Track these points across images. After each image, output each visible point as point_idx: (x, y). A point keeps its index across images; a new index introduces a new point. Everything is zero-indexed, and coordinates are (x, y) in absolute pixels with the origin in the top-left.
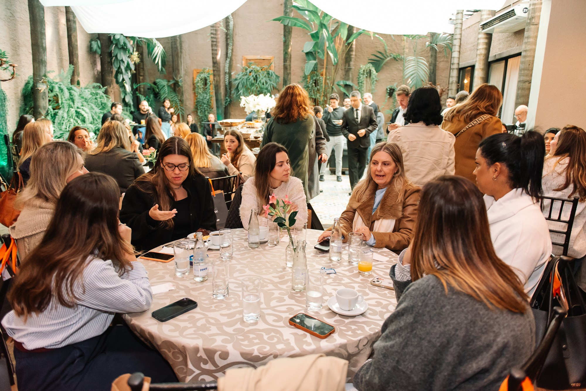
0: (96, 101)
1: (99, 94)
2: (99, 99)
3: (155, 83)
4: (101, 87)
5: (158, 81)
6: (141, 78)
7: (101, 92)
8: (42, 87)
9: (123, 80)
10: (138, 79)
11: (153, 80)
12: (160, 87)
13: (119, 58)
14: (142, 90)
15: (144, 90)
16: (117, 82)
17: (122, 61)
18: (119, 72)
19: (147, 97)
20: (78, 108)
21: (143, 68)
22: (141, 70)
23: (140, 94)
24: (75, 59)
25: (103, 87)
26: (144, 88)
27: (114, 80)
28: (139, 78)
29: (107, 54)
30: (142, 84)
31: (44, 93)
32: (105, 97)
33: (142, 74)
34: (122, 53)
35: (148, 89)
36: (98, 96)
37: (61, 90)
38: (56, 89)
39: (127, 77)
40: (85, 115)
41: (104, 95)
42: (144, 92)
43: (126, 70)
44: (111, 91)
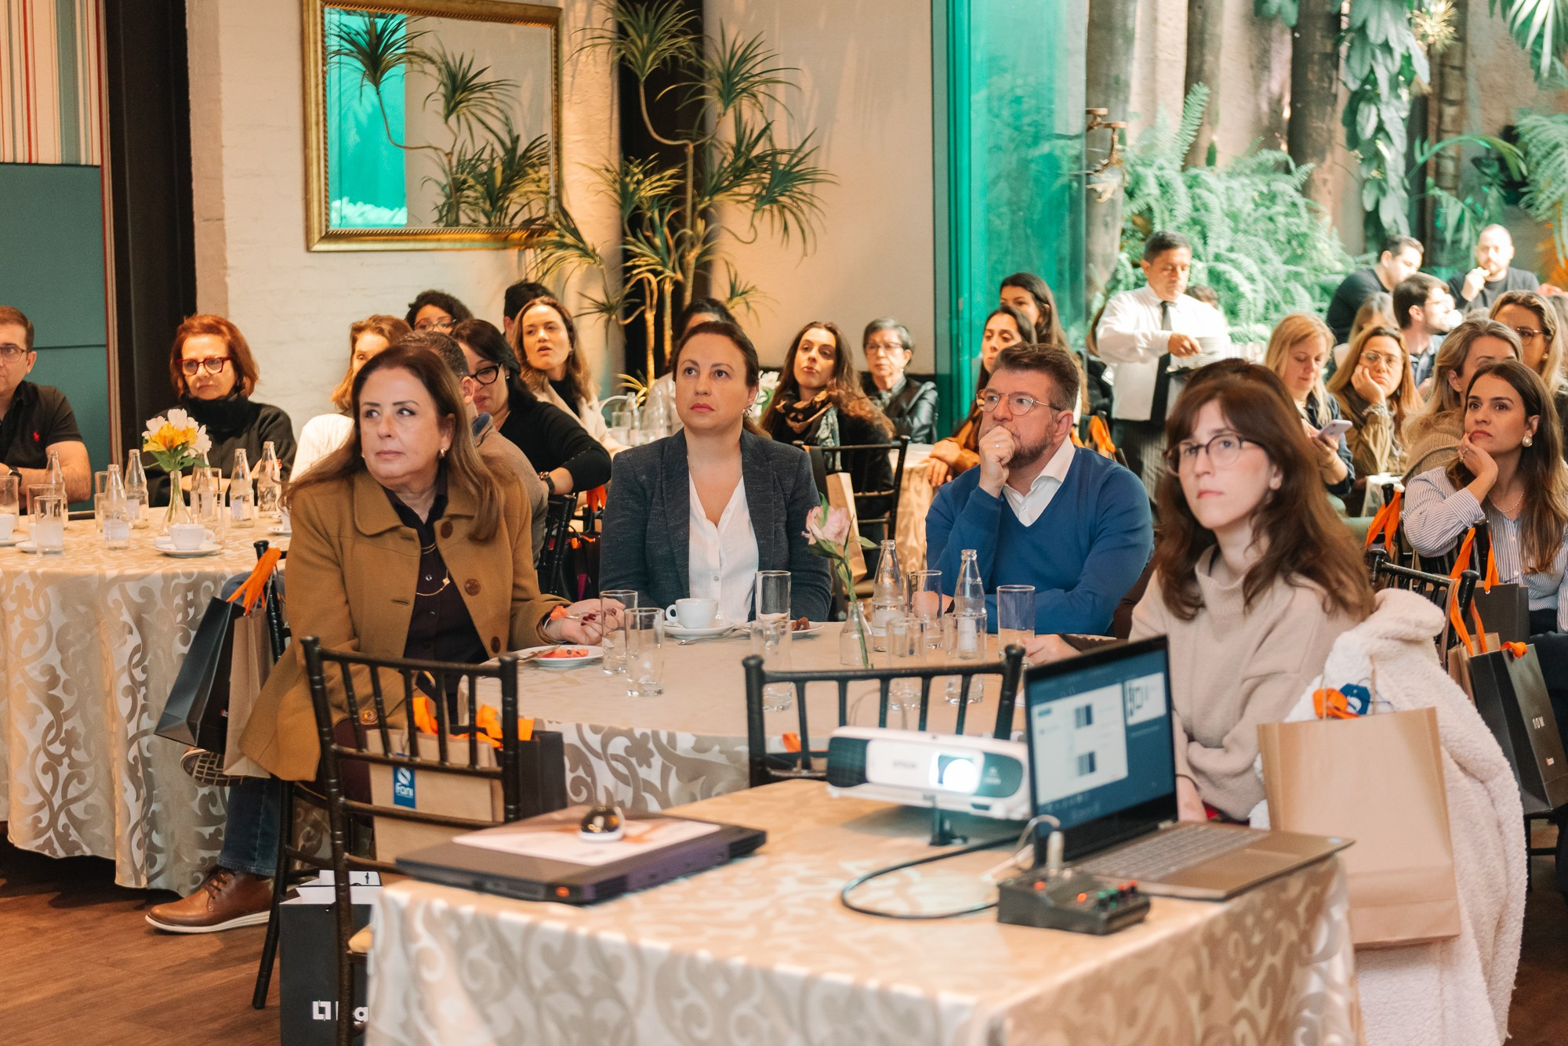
0: (1271, 226)
1: (1283, 194)
2: (1281, 220)
3: (1510, 134)
4: (1292, 165)
5: (1525, 123)
6: (1450, 111)
7: (1286, 186)
8: (1109, 184)
9: (1380, 128)
10: (1433, 119)
11: (1500, 119)
12: (1536, 153)
13: (1374, 35)
14: (1449, 166)
15: (1457, 167)
16: (1353, 141)
17: (1386, 47)
18: (1365, 94)
19: (1469, 200)
20: (1218, 258)
21: (1462, 69)
22: (1452, 77)
23: (1442, 188)
24: (1209, 58)
25: (1298, 165)
26: (1457, 160)
27: (1340, 133)
28: (1440, 116)
29: (1321, 24)
30: (1450, 142)
31: (1112, 202)
32: (1303, 211)
33: (1453, 95)
34: (1387, 15)
35: (1477, 162)
36: (1279, 208)
37: (1164, 187)
38: (1151, 188)
39: (1395, 112)
40: (1245, 287)
41: (1301, 201)
42: (1457, 177)
43: (1394, 85)
44: (1325, 181)
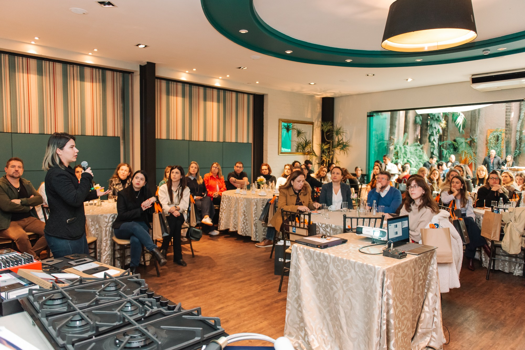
0: (417, 154)
3: (455, 141)
5: (457, 139)
6: (445, 137)
7: (419, 148)
8: (392, 148)
9: (434, 140)
10: (442, 138)
11: (453, 138)
12: (459, 144)
13: (433, 126)
14: (445, 145)
16: (430, 141)
17: (435, 128)
18: (432, 135)
20: (408, 158)
21: (447, 131)
22: (446, 132)
23: (444, 149)
24: (407, 129)
25: (421, 145)
26: (446, 145)
27: (428, 140)
28: (444, 138)
29: (425, 124)
30: (445, 142)
31: (392, 150)
32: (422, 152)
33: (446, 135)
34: (435, 123)
35: (449, 145)
36: (418, 151)
37: (400, 148)
38: (398, 148)
39: (436, 137)
40: (412, 163)
41: (421, 150)
42: (446, 147)
43: (436, 133)
44: (425, 147)
